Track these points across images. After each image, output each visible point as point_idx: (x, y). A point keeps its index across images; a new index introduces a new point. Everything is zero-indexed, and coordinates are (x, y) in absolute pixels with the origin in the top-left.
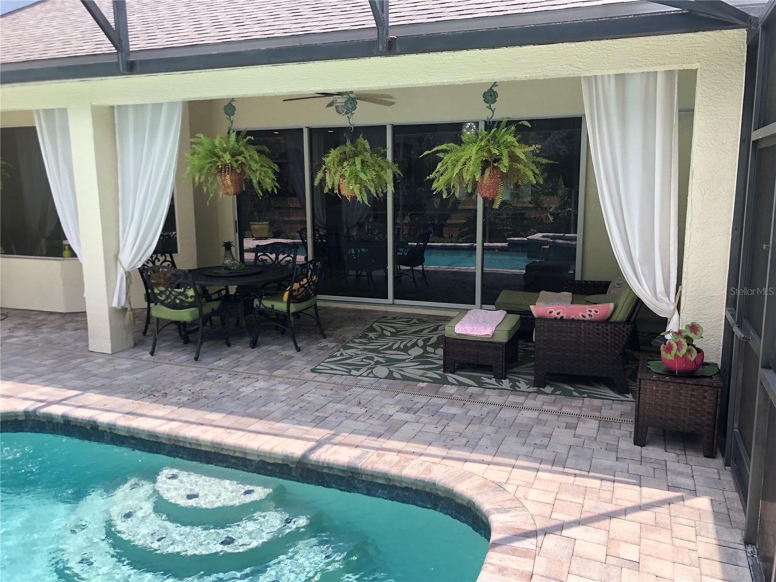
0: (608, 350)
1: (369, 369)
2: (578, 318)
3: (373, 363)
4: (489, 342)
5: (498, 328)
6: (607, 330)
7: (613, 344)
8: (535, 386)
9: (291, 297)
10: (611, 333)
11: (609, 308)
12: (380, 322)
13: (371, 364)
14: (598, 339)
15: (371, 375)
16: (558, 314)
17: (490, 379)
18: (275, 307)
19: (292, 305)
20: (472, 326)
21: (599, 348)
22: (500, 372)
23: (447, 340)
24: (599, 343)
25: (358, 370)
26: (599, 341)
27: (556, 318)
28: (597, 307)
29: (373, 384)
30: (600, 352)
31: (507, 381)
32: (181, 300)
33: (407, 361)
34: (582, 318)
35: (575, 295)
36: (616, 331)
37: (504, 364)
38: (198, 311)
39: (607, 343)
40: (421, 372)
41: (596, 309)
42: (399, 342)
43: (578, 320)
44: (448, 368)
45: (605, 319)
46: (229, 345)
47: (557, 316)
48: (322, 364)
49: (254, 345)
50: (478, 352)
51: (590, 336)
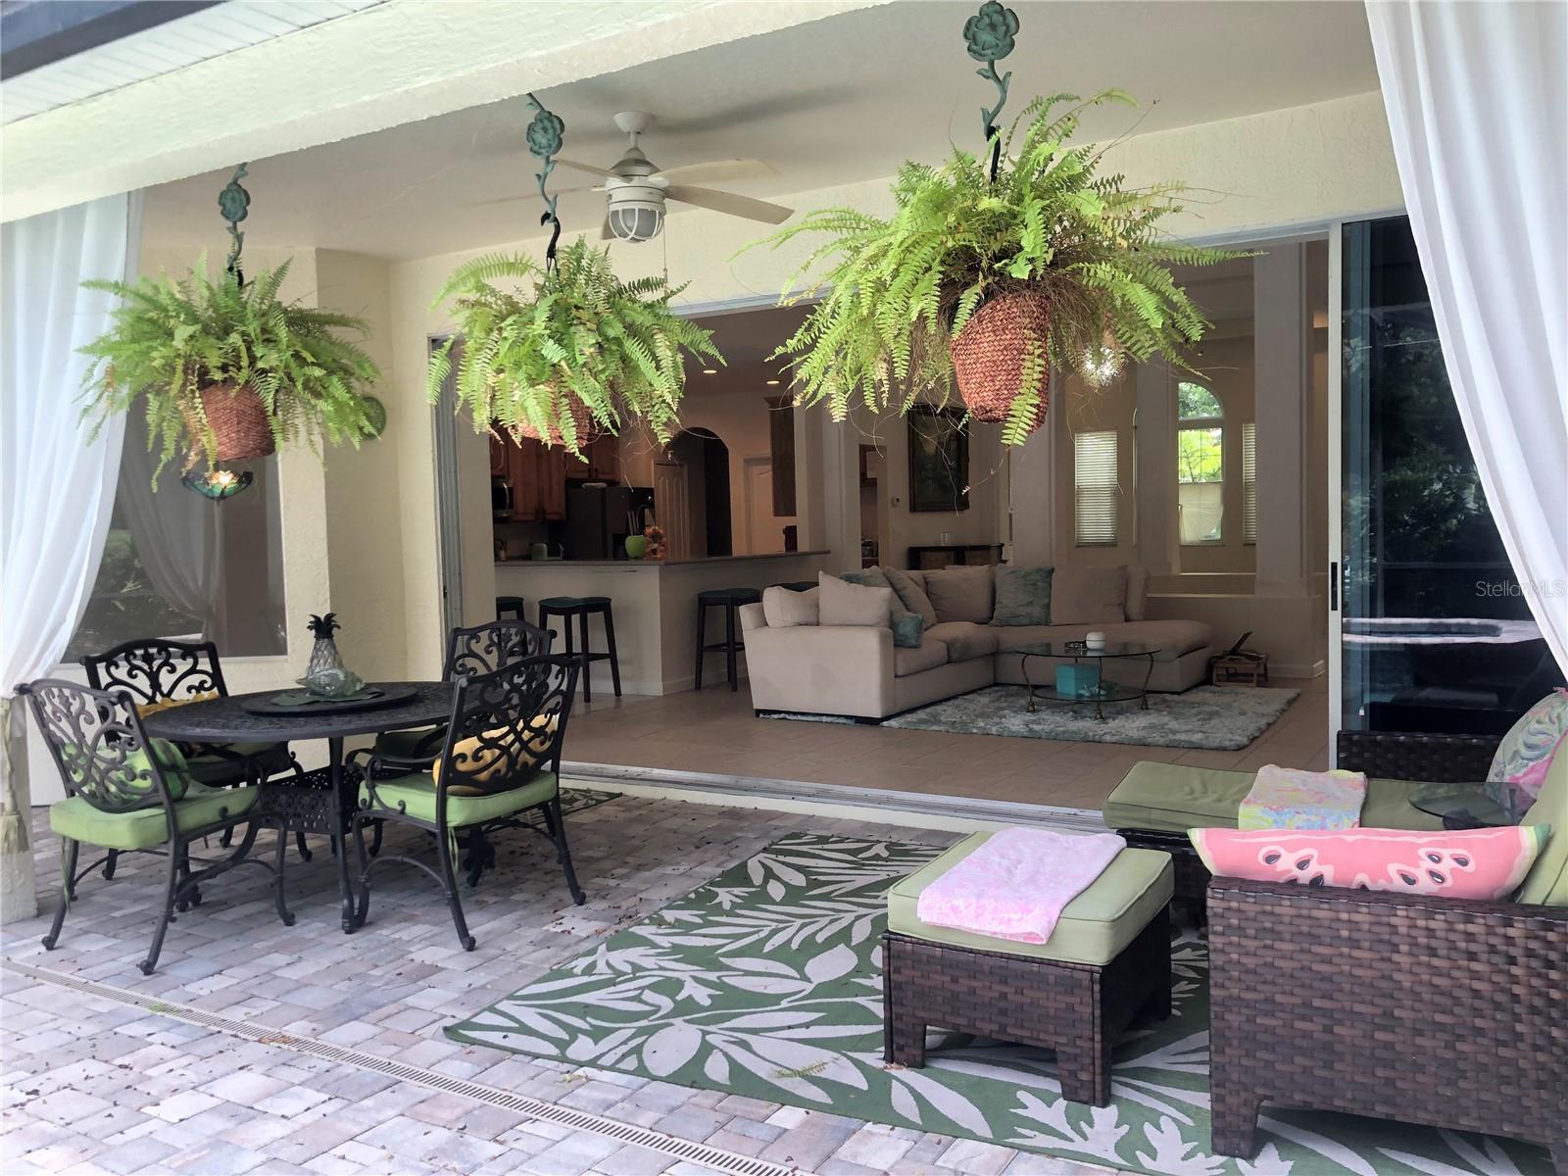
0: (1519, 1028)
1: (640, 1032)
2: (1381, 885)
3: (667, 1004)
4: (1042, 962)
5: (1070, 911)
6: (1510, 941)
7: (1538, 1002)
8: (1216, 1151)
9: (450, 776)
10: (1530, 953)
11: (1518, 848)
12: (779, 852)
13: (659, 1008)
14: (1475, 976)
15: (631, 1063)
16: (1302, 865)
17: (1048, 1100)
18: (409, 810)
19: (453, 803)
20: (979, 896)
21: (1478, 1013)
22: (1085, 1076)
23: (895, 945)
24: (1476, 994)
25: (597, 1035)
26: (1477, 985)
27: (1293, 883)
28: (1467, 844)
29: (610, 1106)
30: (1480, 1032)
31: (1112, 1110)
32: (121, 785)
33: (784, 1004)
34: (1399, 885)
35: (1375, 782)
36: (1550, 945)
37: (1098, 1046)
38: (163, 818)
39: (1515, 998)
40: (808, 1057)
41: (1461, 852)
42: (799, 922)
43: (1385, 892)
44: (901, 1048)
45: (1497, 894)
46: (289, 920)
47: (1296, 872)
48: (505, 1006)
49: (356, 922)
50: (1004, 996)
51: (1435, 962)
